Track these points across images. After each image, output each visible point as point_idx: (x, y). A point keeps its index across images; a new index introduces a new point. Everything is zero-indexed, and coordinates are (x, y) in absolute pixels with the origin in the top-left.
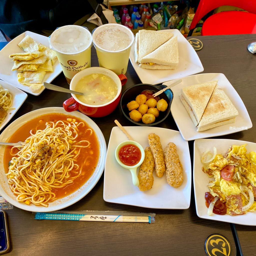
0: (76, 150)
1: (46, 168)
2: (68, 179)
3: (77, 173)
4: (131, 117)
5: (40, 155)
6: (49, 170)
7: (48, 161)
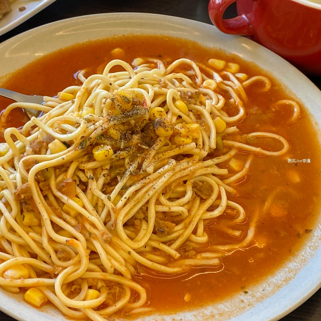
0: (236, 157)
1: (128, 185)
2: (202, 249)
3: (237, 233)
5: (114, 133)
6: (137, 191)
7: (139, 160)
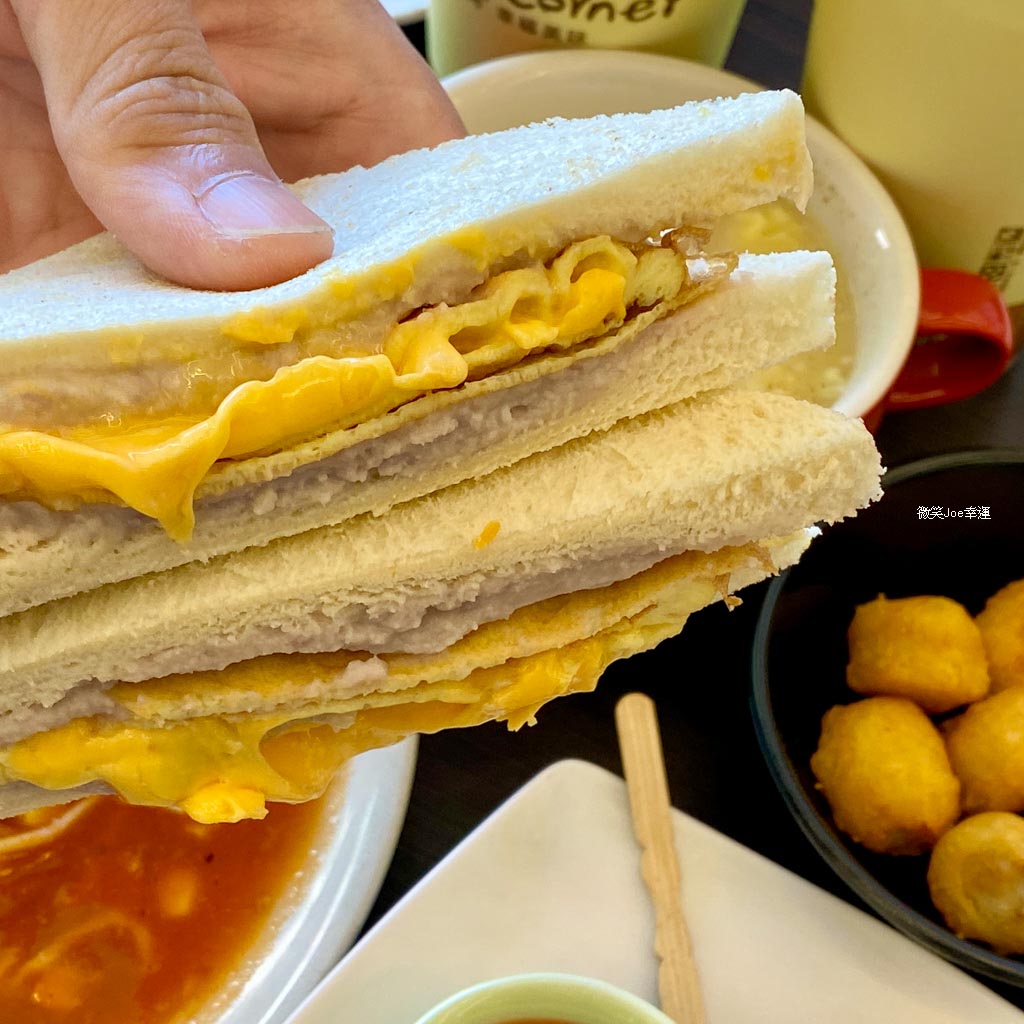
4: (822, 761)
